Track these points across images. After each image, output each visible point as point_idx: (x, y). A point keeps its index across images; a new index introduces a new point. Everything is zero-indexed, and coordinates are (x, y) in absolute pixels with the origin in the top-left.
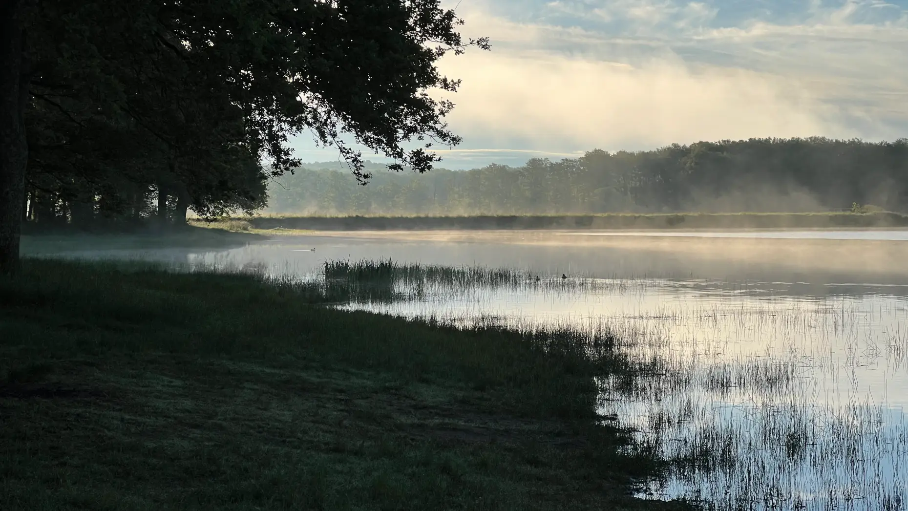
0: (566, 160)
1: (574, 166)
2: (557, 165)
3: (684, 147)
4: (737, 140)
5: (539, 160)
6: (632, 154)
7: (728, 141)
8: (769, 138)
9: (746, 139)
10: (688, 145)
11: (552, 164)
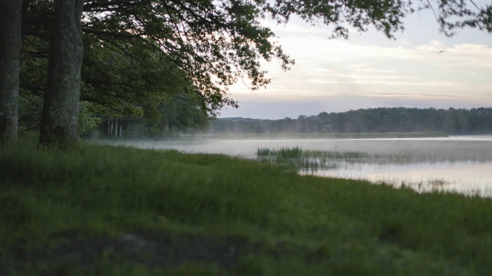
0: (313, 115)
1: (315, 118)
2: (310, 117)
3: (355, 111)
4: (374, 108)
5: (303, 116)
6: (336, 113)
7: (370, 108)
8: (385, 107)
9: (377, 108)
10: (356, 110)
11: (307, 117)
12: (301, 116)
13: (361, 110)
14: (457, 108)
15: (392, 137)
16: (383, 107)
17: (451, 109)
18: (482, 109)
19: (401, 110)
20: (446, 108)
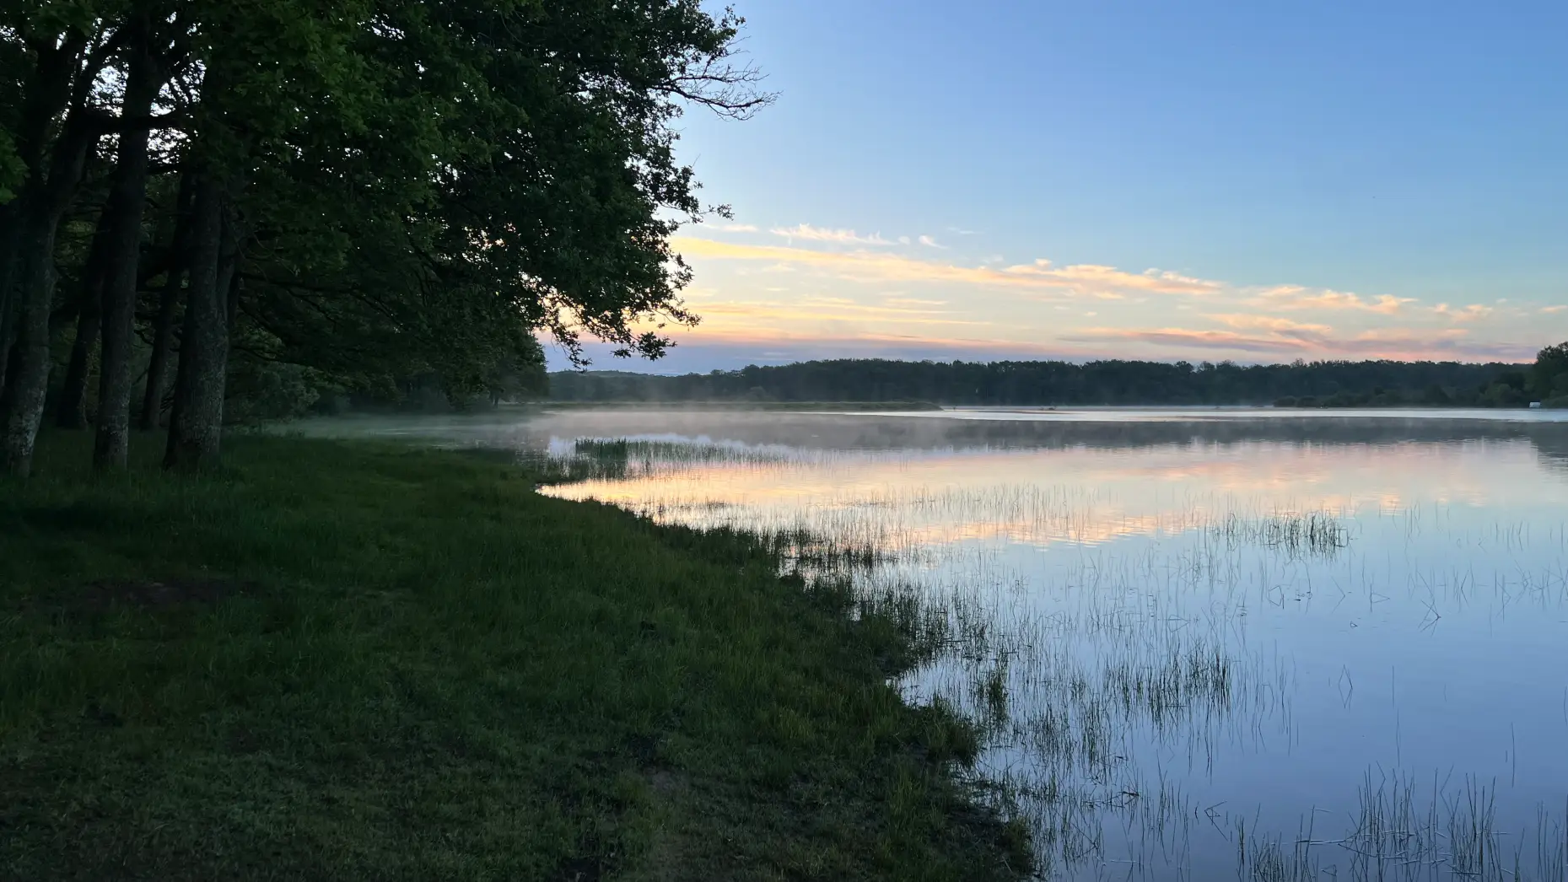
12: (715, 371)
13: (813, 363)
14: (966, 361)
15: (878, 408)
16: (848, 358)
17: (957, 363)
18: (1006, 364)
19: (878, 363)
20: (949, 361)
